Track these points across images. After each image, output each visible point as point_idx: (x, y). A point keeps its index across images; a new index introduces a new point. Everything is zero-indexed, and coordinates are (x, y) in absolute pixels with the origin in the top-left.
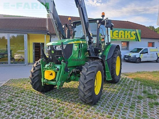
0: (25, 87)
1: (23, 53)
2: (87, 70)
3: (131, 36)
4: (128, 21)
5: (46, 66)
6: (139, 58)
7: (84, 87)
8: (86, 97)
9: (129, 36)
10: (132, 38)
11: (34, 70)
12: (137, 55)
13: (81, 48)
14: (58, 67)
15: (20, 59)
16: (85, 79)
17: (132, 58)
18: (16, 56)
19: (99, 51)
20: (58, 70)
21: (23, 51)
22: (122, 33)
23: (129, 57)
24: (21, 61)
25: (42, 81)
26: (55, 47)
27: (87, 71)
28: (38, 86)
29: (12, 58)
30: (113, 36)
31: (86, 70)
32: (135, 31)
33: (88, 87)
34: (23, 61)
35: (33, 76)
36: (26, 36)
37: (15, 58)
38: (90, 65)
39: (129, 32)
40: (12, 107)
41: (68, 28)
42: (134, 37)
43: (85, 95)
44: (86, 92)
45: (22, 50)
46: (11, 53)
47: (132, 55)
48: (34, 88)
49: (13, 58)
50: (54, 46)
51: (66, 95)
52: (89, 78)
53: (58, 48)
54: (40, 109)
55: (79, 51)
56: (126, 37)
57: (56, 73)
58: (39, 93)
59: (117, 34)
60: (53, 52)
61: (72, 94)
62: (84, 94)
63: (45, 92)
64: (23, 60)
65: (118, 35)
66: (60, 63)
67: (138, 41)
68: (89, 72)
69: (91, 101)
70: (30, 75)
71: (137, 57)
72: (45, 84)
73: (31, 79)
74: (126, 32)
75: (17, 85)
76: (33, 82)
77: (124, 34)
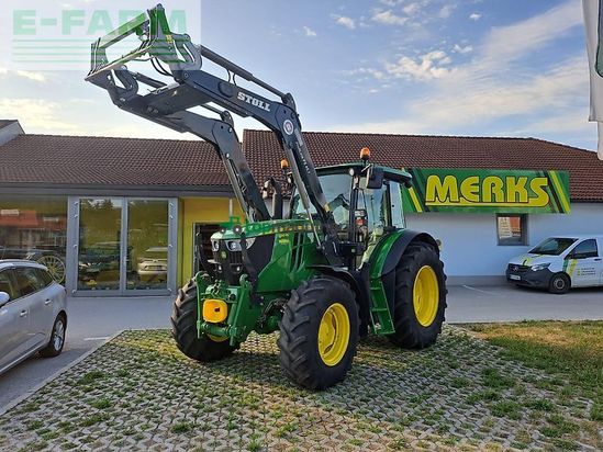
0: (161, 348)
1: (163, 255)
2: (300, 298)
3: (532, 195)
4: (531, 139)
5: (209, 288)
6: (564, 276)
7: (290, 341)
8: (294, 366)
9: (524, 197)
10: (533, 202)
11: (182, 300)
12: (556, 263)
13: (301, 242)
14: (234, 291)
15: (155, 276)
16: (292, 320)
17: (534, 275)
18: (145, 267)
19: (353, 251)
20: (233, 297)
21: (165, 249)
22: (493, 185)
23: (523, 269)
24: (157, 282)
25: (198, 328)
26: (230, 243)
27: (298, 302)
28: (190, 342)
29: (132, 274)
30: (460, 195)
31: (297, 298)
32: (547, 175)
33: (297, 339)
34: (161, 281)
35: (178, 315)
36: (173, 204)
37: (140, 272)
38: (307, 287)
39: (523, 181)
40: (126, 386)
41: (279, 190)
42: (543, 199)
43: (291, 361)
44: (292, 351)
45: (161, 245)
46: (128, 257)
47: (535, 263)
48: (181, 347)
49: (135, 273)
50: (227, 242)
51: (260, 369)
52: (300, 318)
53: (235, 246)
54: (188, 391)
55: (294, 251)
56: (511, 198)
57: (229, 305)
58: (193, 362)
59: (477, 189)
60: (224, 255)
61: (277, 369)
62: (290, 357)
63: (209, 361)
64: (163, 279)
65: (480, 193)
66: (236, 283)
67: (561, 211)
68: (302, 304)
69: (307, 376)
70: (173, 315)
71: (554, 269)
72: (205, 335)
73: (174, 323)
74: (511, 180)
75: (142, 344)
76: (178, 331)
77: (504, 189)
